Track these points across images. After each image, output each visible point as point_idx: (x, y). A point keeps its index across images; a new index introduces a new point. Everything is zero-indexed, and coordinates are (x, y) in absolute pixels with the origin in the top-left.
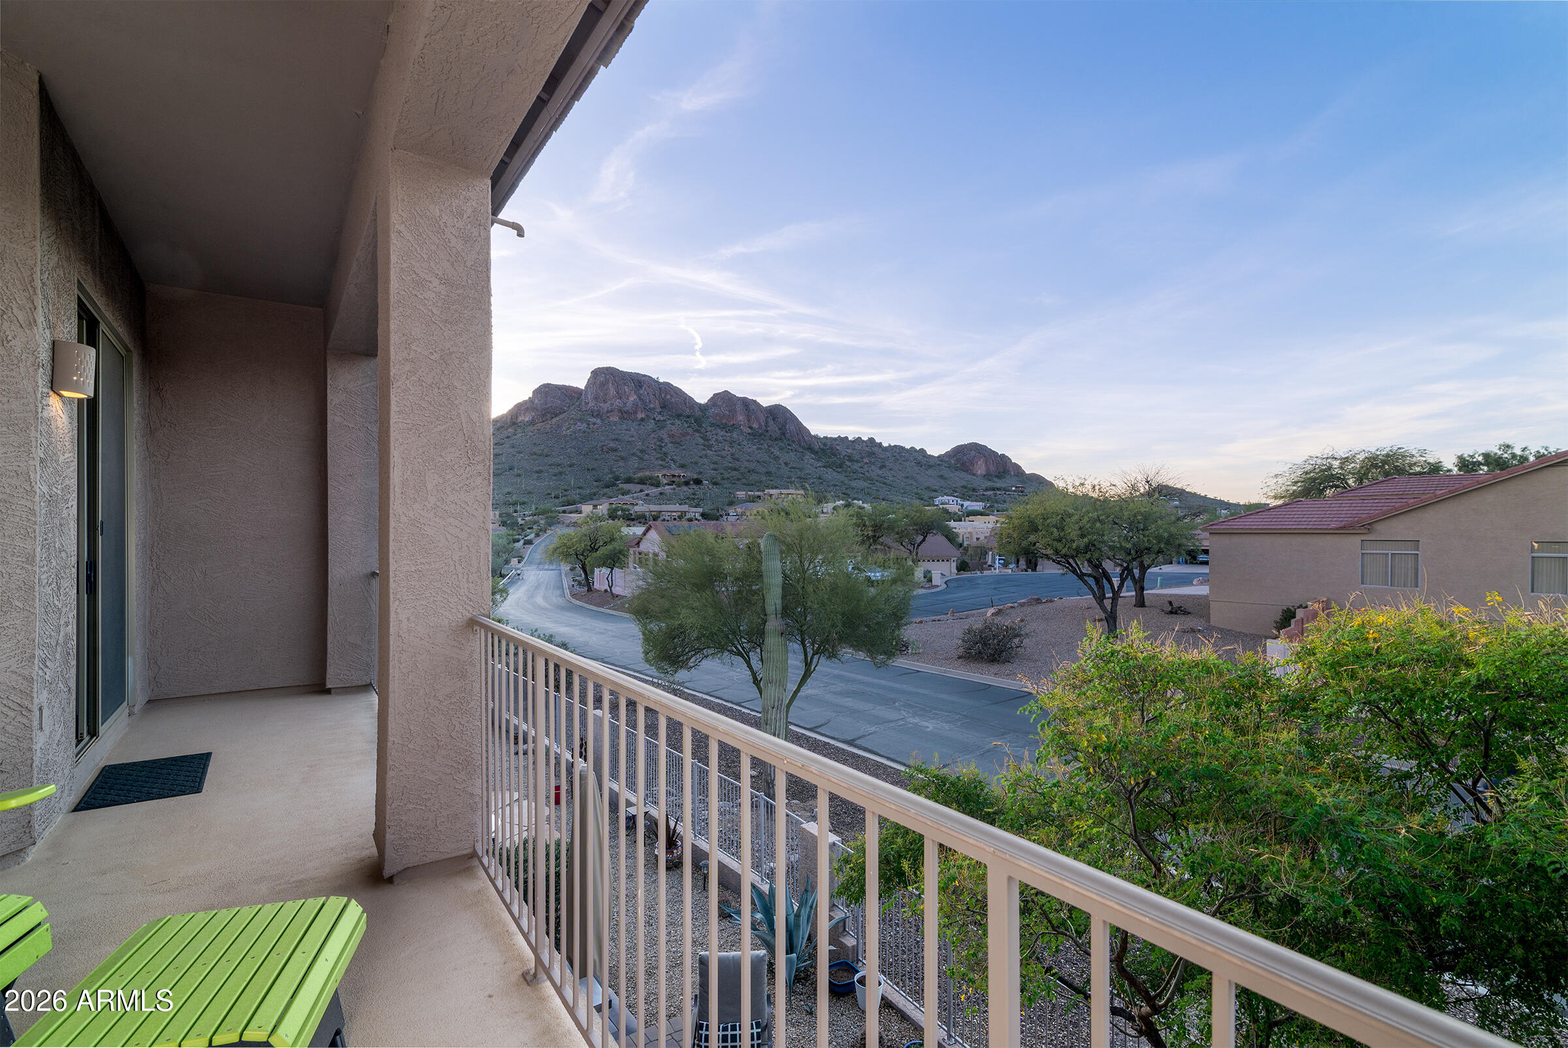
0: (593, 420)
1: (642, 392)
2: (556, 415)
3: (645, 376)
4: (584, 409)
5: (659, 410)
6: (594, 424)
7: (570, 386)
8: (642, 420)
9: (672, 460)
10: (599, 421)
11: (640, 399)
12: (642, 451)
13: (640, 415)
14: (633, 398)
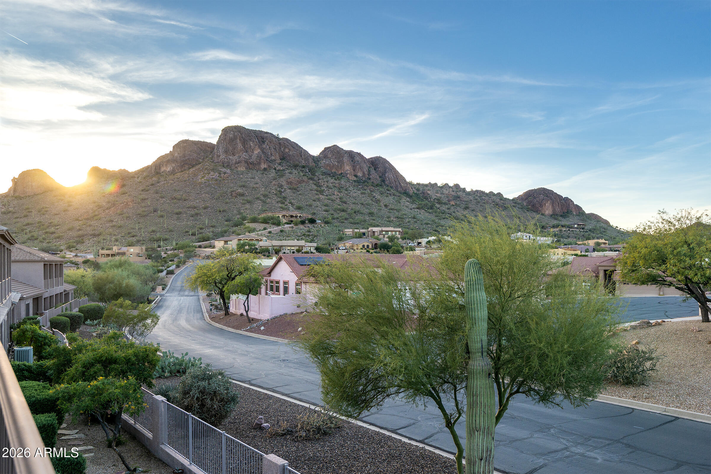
0: (224, 170)
1: (264, 146)
2: (193, 166)
3: (267, 133)
4: (216, 161)
5: (279, 161)
6: (225, 173)
7: (204, 142)
8: (265, 169)
9: (290, 203)
10: (228, 171)
11: (263, 152)
12: (265, 196)
13: (263, 166)
14: (257, 151)
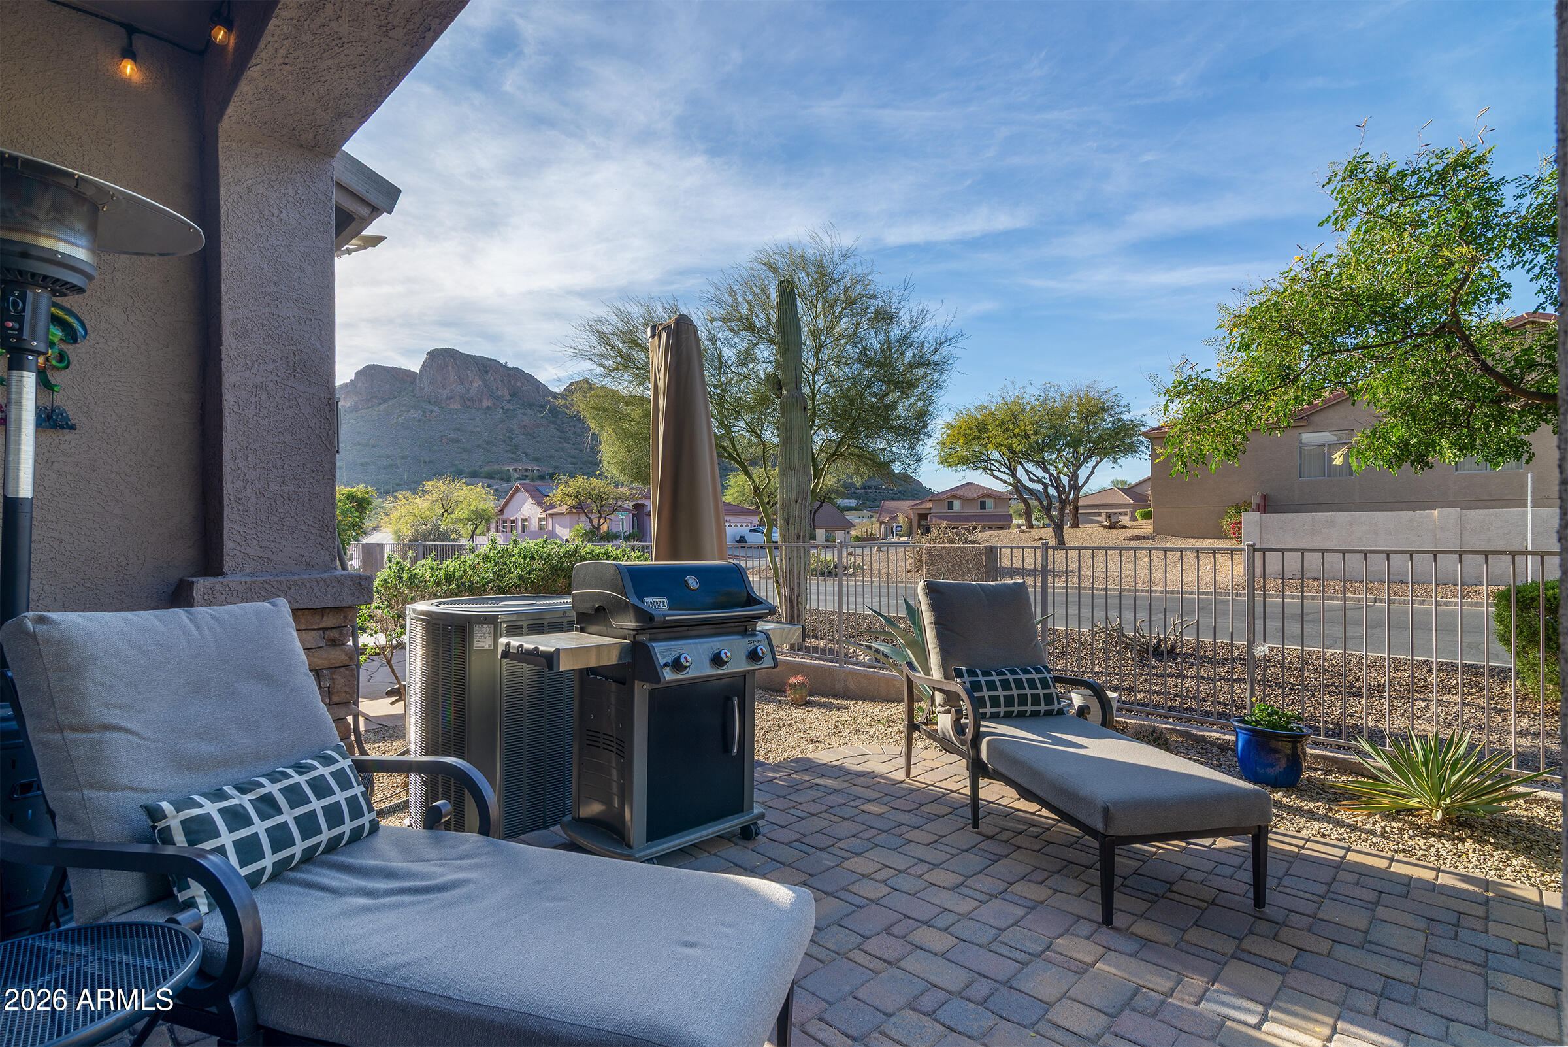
0: (431, 407)
1: (487, 377)
2: (385, 401)
3: (491, 360)
4: (418, 394)
5: (508, 398)
6: (431, 412)
7: (400, 369)
8: (488, 408)
9: (525, 453)
10: (436, 409)
11: (486, 386)
12: (488, 443)
13: (486, 403)
14: (477, 383)
